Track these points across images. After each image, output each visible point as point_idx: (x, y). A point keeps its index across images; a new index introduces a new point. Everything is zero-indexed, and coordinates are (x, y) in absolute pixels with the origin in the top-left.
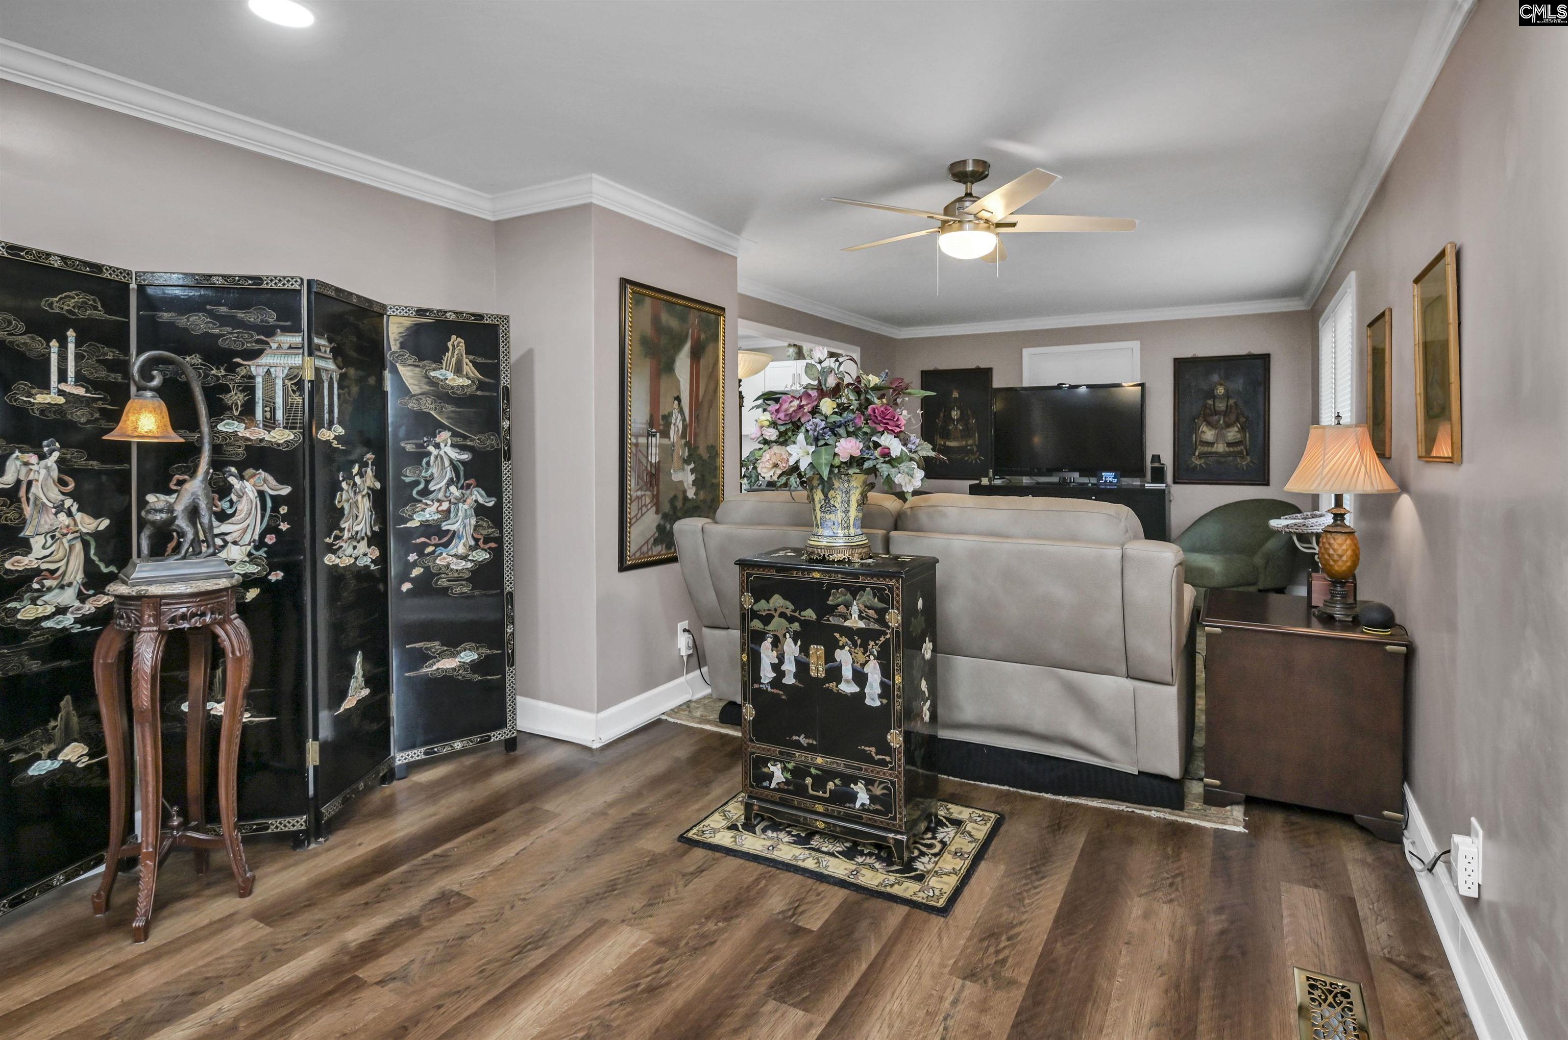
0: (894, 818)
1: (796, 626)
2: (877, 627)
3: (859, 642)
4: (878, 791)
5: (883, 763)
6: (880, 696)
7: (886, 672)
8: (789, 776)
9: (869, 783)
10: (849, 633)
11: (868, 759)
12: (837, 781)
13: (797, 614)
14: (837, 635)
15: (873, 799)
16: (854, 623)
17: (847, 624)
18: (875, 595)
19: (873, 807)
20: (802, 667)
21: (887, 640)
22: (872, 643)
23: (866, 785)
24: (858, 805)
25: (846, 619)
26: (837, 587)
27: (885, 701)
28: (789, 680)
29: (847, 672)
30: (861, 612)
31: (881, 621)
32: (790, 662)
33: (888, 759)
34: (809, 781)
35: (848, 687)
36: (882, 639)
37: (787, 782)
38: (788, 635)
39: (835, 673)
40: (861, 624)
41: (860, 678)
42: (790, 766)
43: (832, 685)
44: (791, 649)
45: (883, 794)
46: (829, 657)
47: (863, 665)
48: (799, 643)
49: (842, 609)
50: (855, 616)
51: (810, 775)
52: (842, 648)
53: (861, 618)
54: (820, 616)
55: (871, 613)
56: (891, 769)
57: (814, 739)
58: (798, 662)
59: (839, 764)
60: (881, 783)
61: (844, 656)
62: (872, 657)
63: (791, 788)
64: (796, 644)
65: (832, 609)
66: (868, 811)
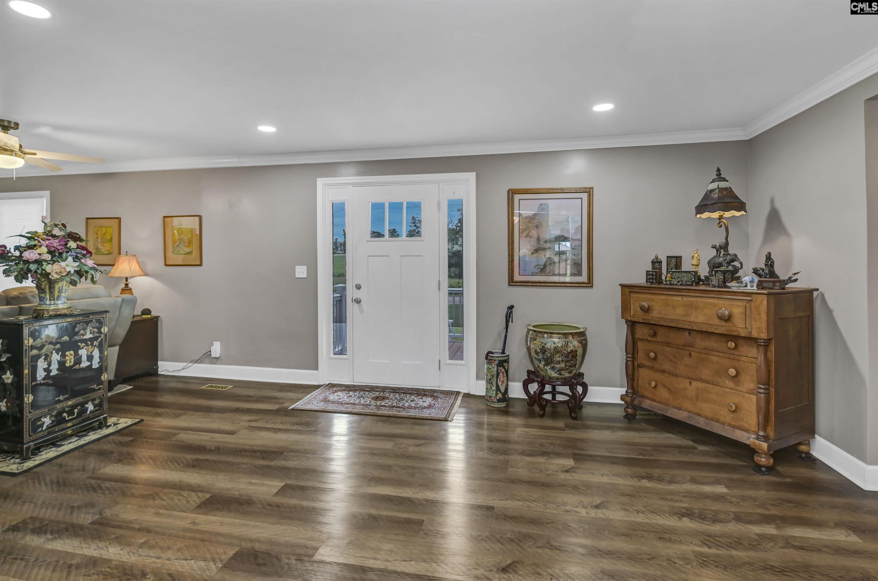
0: (103, 409)
1: (58, 346)
2: (98, 335)
3: (90, 343)
4: (97, 402)
5: (100, 389)
6: (99, 363)
7: (101, 352)
8: (53, 419)
9: (93, 400)
10: (85, 341)
11: (94, 390)
12: (79, 408)
13: (59, 340)
14: (79, 344)
15: (95, 406)
16: (88, 336)
17: (85, 337)
18: (97, 322)
19: (95, 409)
20: (61, 364)
21: (102, 339)
22: (95, 342)
23: (92, 402)
24: (88, 413)
25: (83, 335)
26: (79, 323)
27: (100, 364)
28: (54, 372)
29: (84, 358)
30: (91, 331)
31: (100, 332)
32: (55, 364)
33: (101, 386)
34: (65, 414)
35: (85, 364)
36: (100, 339)
37: (53, 421)
38: (54, 352)
39: (78, 360)
40: (91, 336)
41: (90, 358)
42: (54, 414)
43: (77, 367)
44: (56, 357)
45: (99, 402)
46: (76, 354)
47: (92, 353)
48: (60, 353)
49: (82, 332)
50: (88, 333)
51: (65, 412)
52: (83, 348)
53: (91, 333)
54: (71, 338)
55: (96, 330)
56: (103, 390)
57: (67, 394)
58: (59, 362)
59: (80, 399)
60: (98, 398)
61: (83, 353)
62: (96, 348)
63: (55, 423)
64: (58, 354)
65: (77, 334)
66: (93, 412)
